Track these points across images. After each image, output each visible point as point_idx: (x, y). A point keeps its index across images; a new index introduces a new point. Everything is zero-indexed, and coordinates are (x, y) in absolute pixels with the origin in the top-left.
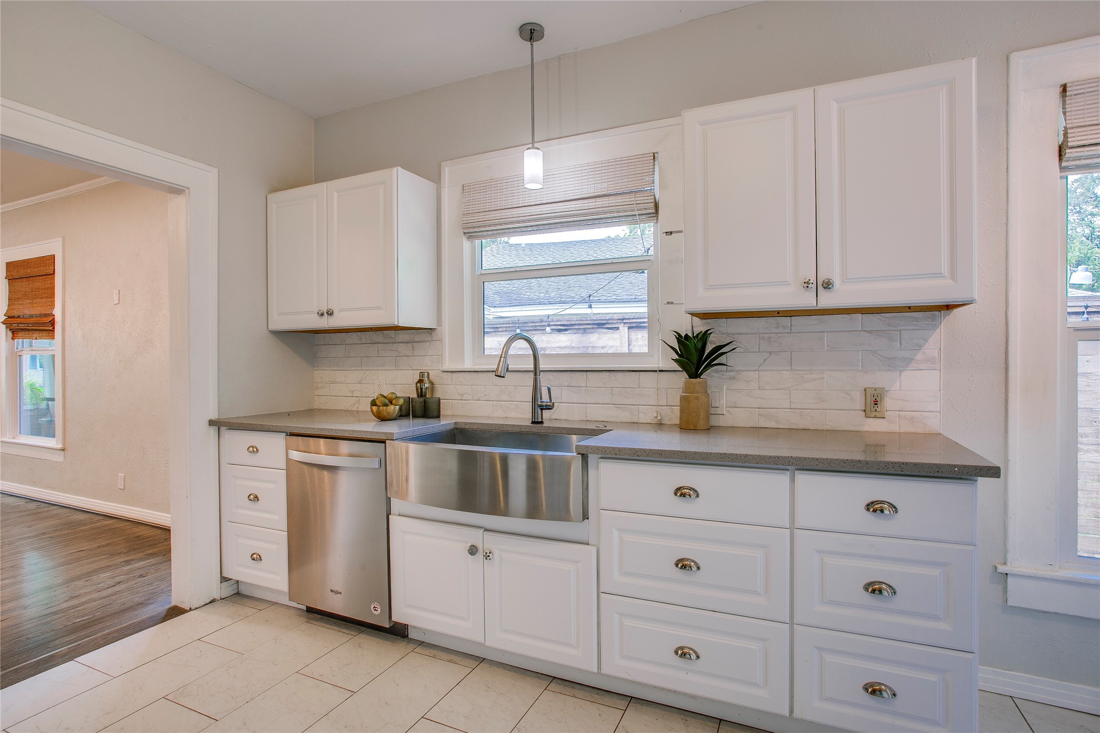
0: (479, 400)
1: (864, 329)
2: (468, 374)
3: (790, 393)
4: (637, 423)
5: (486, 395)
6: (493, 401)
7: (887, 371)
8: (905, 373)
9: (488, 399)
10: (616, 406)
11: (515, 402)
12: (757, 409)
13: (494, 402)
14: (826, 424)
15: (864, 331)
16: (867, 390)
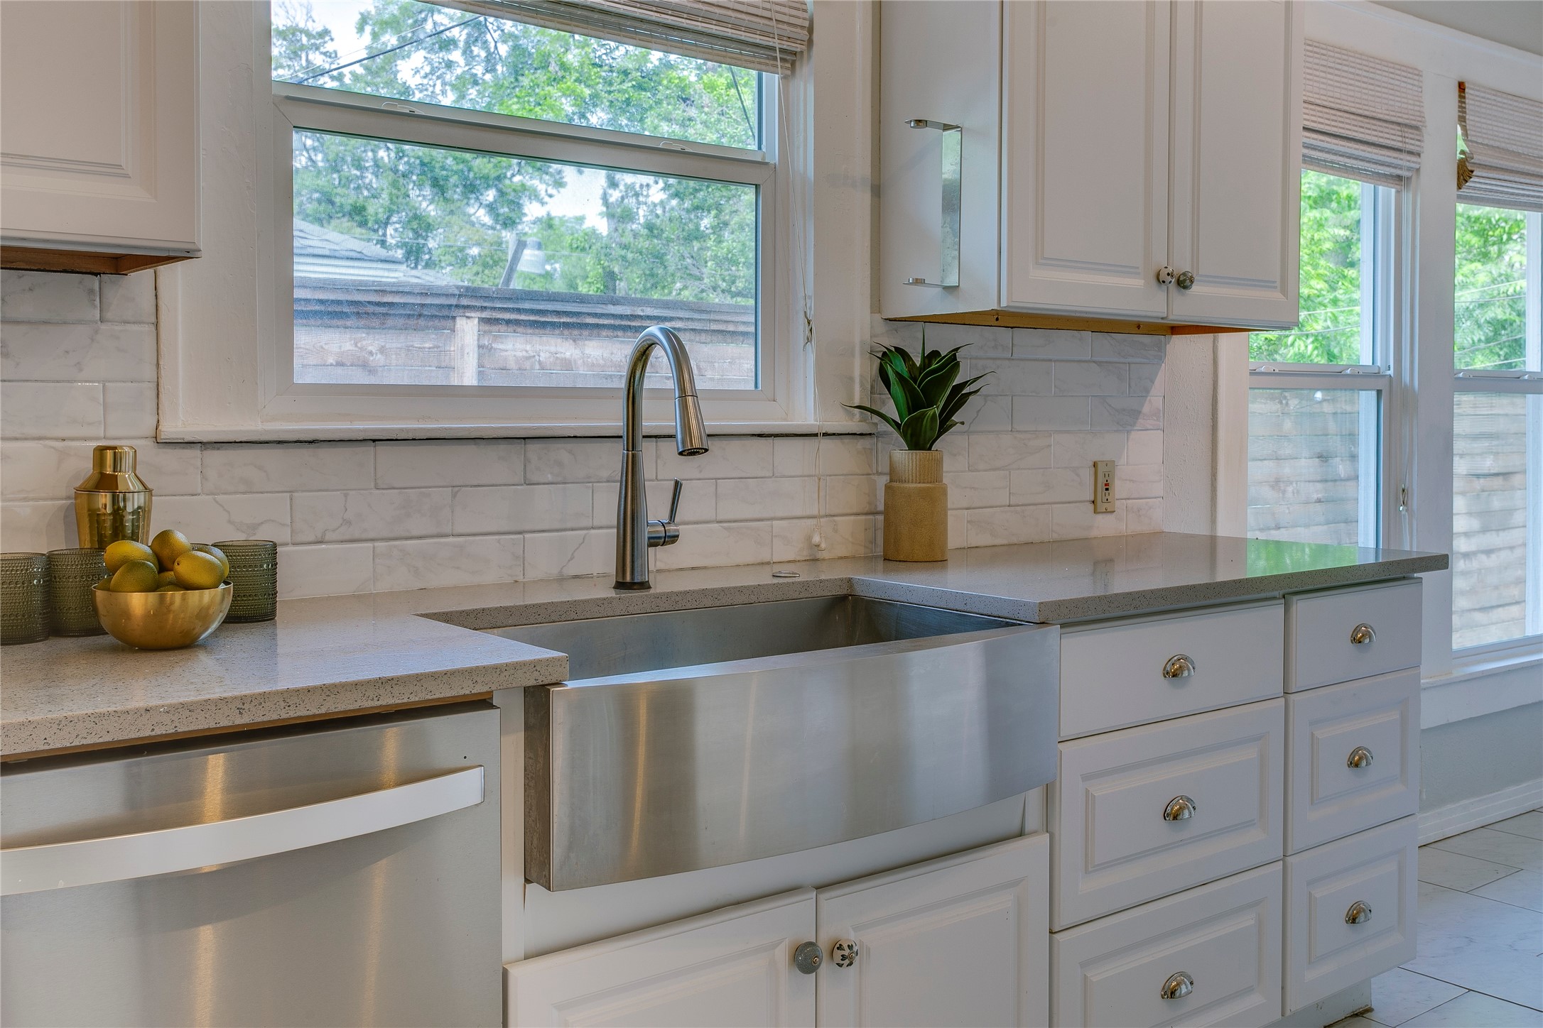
0: (321, 542)
1: (1094, 359)
2: (277, 452)
3: (1010, 475)
4: (768, 563)
5: (348, 523)
6: (373, 540)
7: (1115, 431)
8: (1134, 435)
9: (357, 536)
10: (725, 525)
11: (451, 539)
12: (966, 512)
13: (377, 544)
14: (1052, 531)
15: (1094, 362)
16: (1099, 464)
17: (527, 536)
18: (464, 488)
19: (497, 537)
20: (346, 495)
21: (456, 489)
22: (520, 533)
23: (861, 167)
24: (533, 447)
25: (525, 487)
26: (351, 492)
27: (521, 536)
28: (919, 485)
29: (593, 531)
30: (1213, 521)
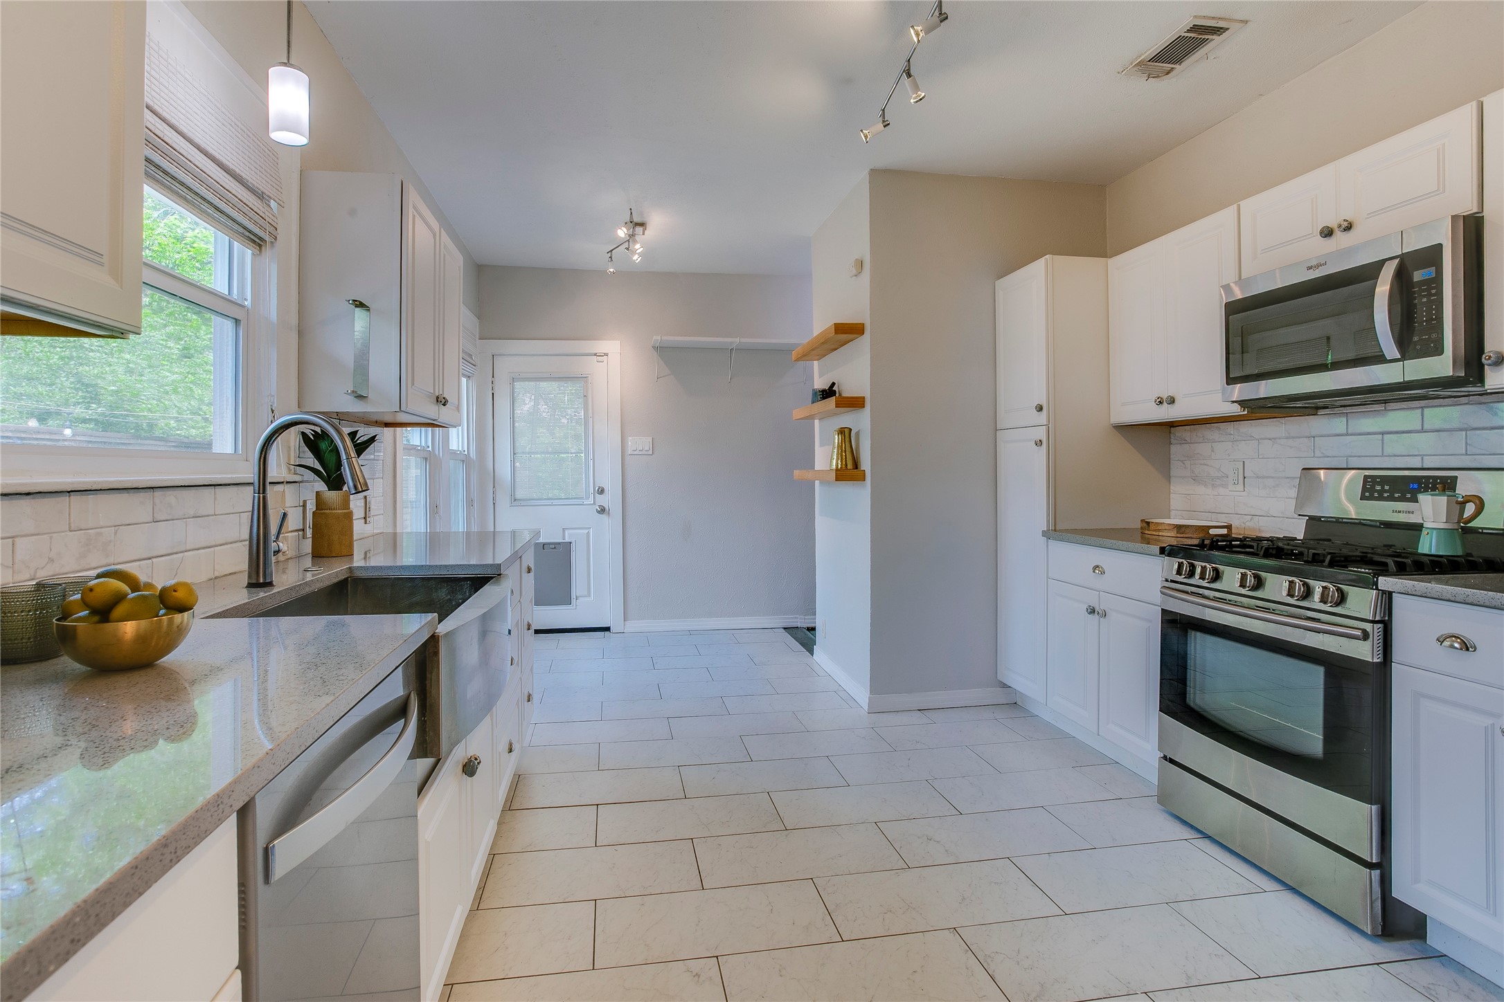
17: (154, 560)
18: (120, 527)
19: (138, 563)
20: (51, 538)
21: (117, 527)
22: (150, 559)
23: (294, 320)
24: (158, 493)
25: (153, 523)
26: (54, 535)
27: (150, 561)
28: (344, 511)
29: (186, 554)
30: (395, 525)
